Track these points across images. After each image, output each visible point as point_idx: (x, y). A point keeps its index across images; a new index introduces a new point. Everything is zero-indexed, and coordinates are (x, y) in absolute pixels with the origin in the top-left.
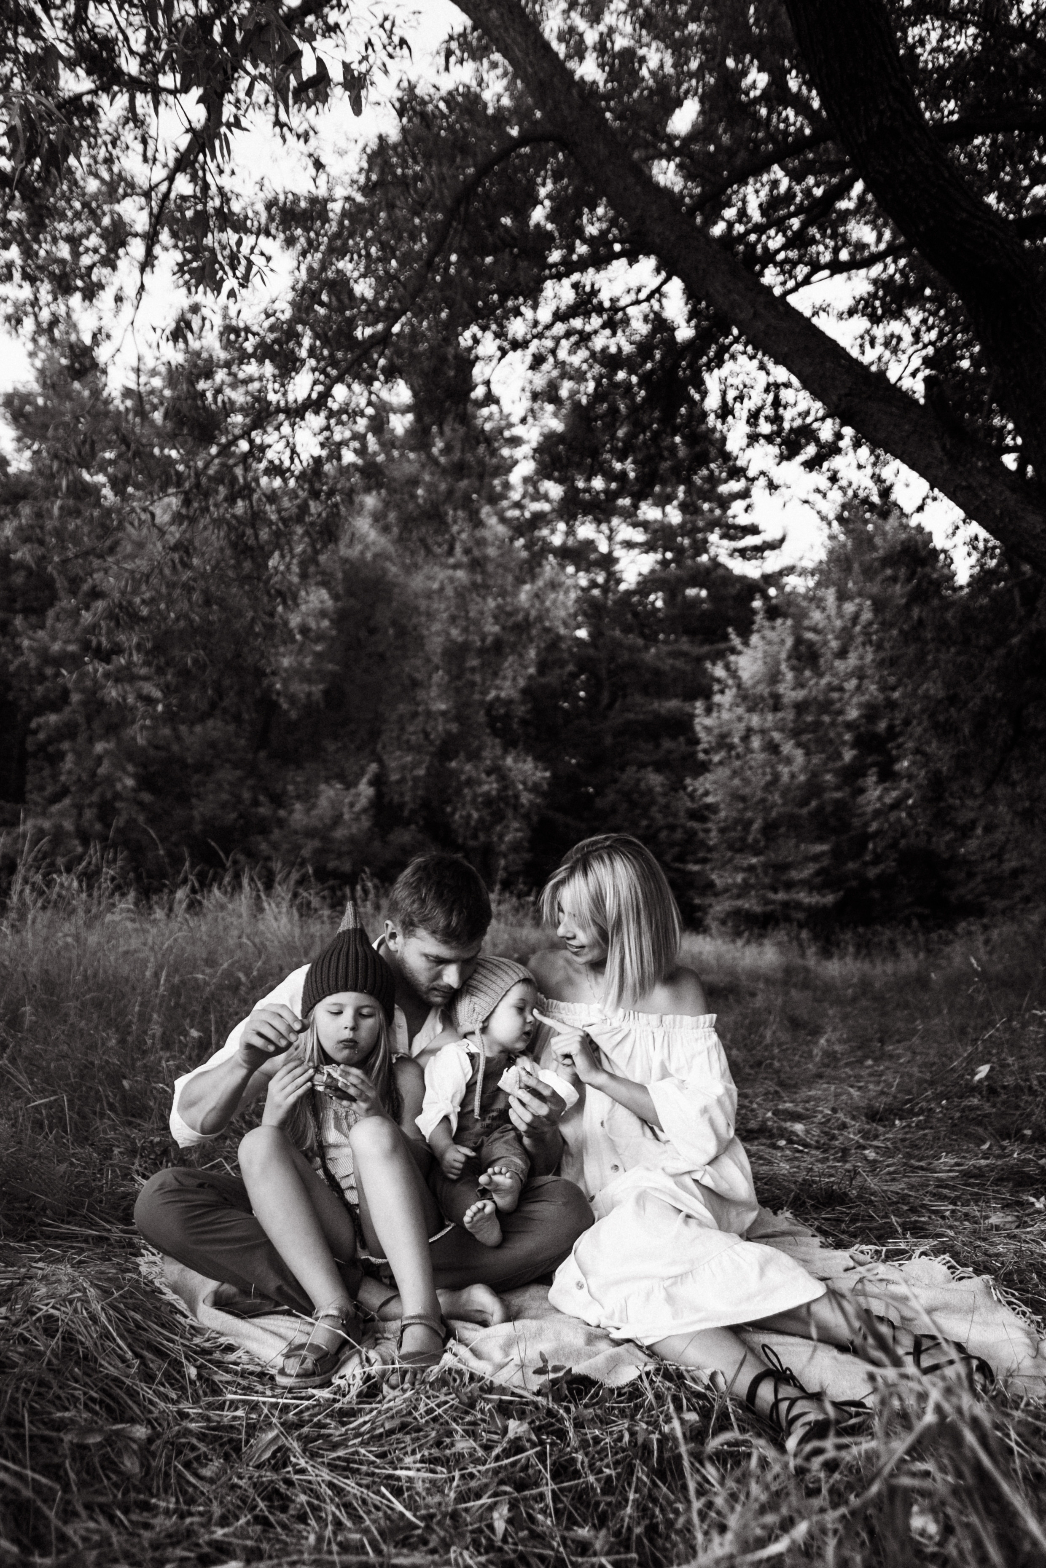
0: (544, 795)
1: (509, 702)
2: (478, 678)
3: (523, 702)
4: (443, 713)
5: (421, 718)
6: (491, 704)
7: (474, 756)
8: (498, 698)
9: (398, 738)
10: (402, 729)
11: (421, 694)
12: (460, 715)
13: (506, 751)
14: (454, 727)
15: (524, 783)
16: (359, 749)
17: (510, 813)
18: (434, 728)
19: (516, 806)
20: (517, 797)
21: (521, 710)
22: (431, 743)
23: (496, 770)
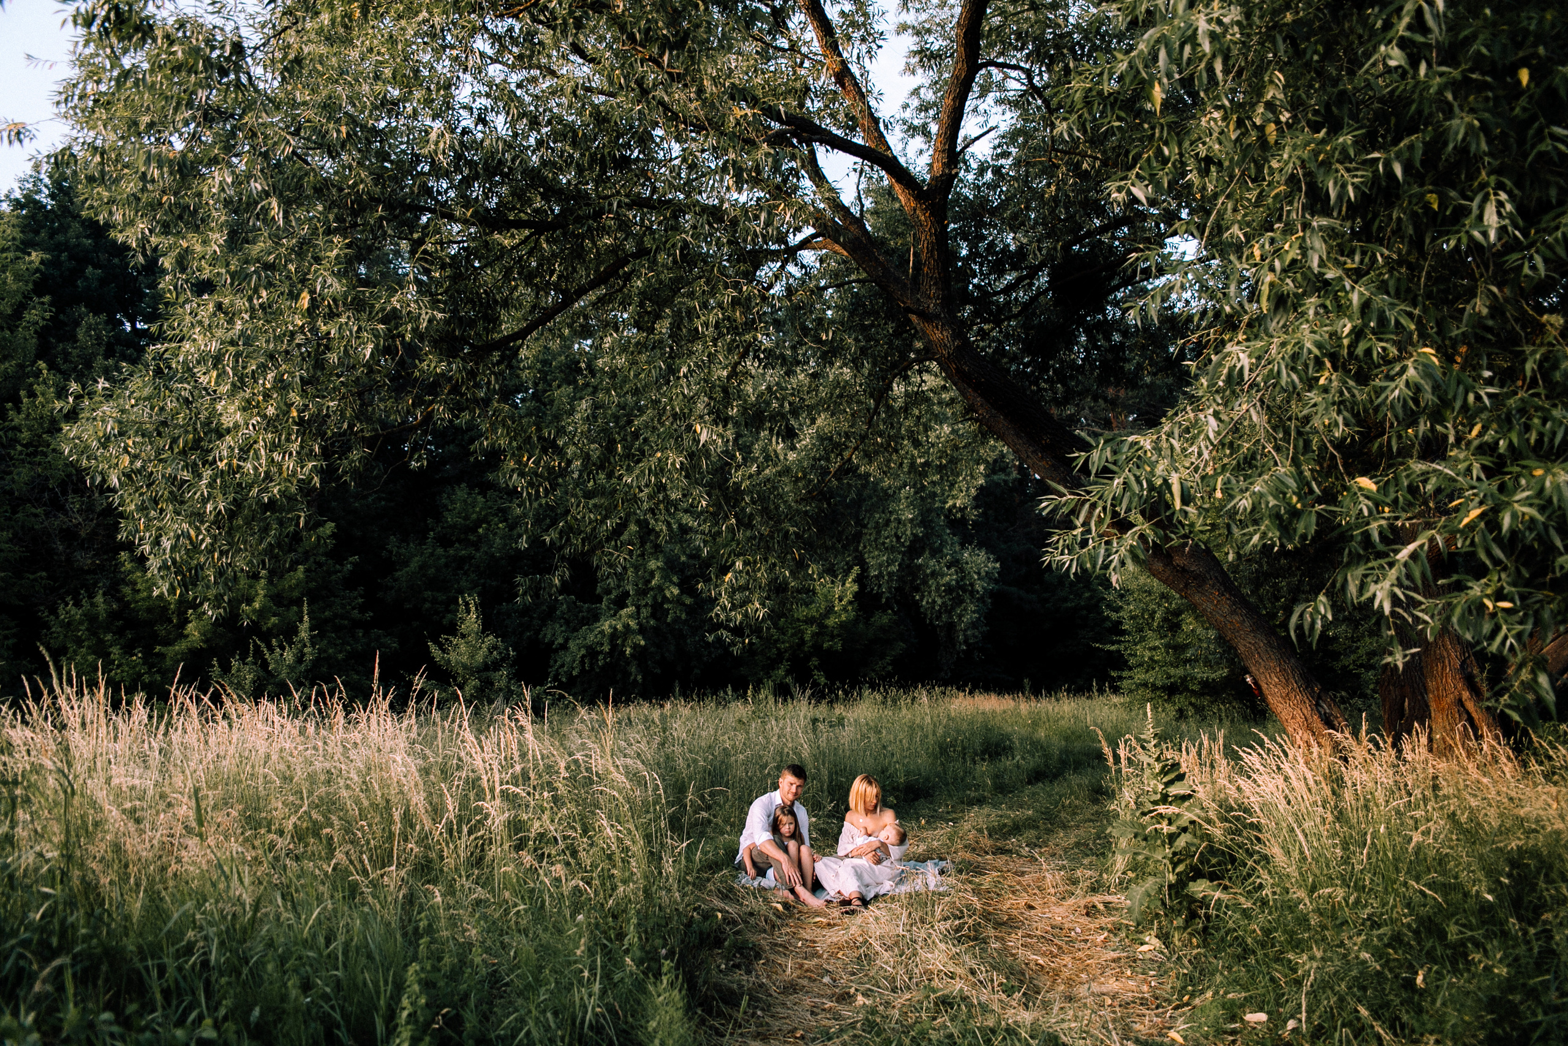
0: (996, 581)
1: (962, 510)
2: (938, 490)
3: (976, 507)
4: (911, 520)
5: (893, 525)
6: (950, 510)
7: (936, 552)
8: (954, 506)
9: (876, 540)
10: (879, 533)
11: (892, 506)
12: (925, 519)
13: (962, 546)
14: (920, 531)
15: (979, 574)
16: (844, 547)
17: (967, 597)
18: (904, 533)
19: (972, 593)
20: (972, 585)
21: (973, 515)
22: (903, 545)
23: (955, 563)
